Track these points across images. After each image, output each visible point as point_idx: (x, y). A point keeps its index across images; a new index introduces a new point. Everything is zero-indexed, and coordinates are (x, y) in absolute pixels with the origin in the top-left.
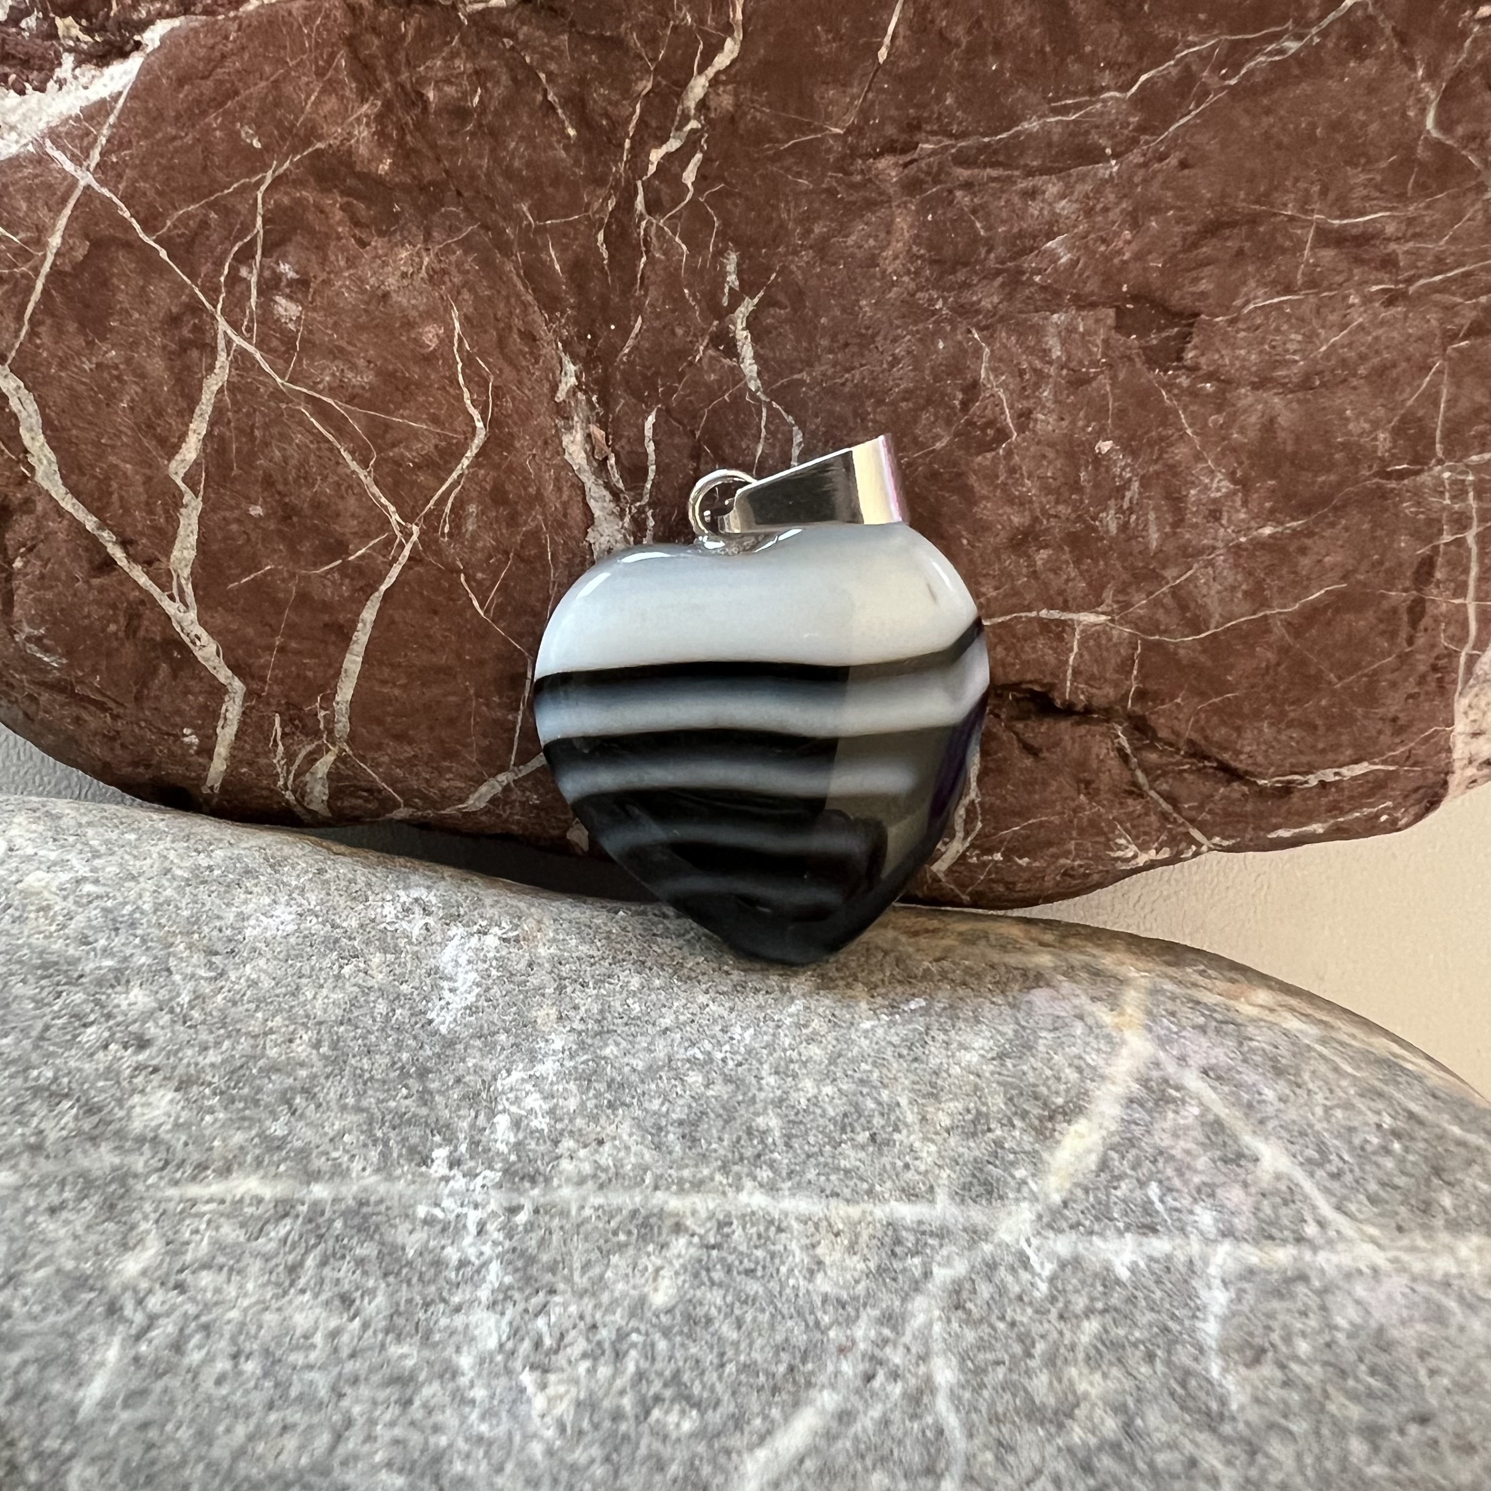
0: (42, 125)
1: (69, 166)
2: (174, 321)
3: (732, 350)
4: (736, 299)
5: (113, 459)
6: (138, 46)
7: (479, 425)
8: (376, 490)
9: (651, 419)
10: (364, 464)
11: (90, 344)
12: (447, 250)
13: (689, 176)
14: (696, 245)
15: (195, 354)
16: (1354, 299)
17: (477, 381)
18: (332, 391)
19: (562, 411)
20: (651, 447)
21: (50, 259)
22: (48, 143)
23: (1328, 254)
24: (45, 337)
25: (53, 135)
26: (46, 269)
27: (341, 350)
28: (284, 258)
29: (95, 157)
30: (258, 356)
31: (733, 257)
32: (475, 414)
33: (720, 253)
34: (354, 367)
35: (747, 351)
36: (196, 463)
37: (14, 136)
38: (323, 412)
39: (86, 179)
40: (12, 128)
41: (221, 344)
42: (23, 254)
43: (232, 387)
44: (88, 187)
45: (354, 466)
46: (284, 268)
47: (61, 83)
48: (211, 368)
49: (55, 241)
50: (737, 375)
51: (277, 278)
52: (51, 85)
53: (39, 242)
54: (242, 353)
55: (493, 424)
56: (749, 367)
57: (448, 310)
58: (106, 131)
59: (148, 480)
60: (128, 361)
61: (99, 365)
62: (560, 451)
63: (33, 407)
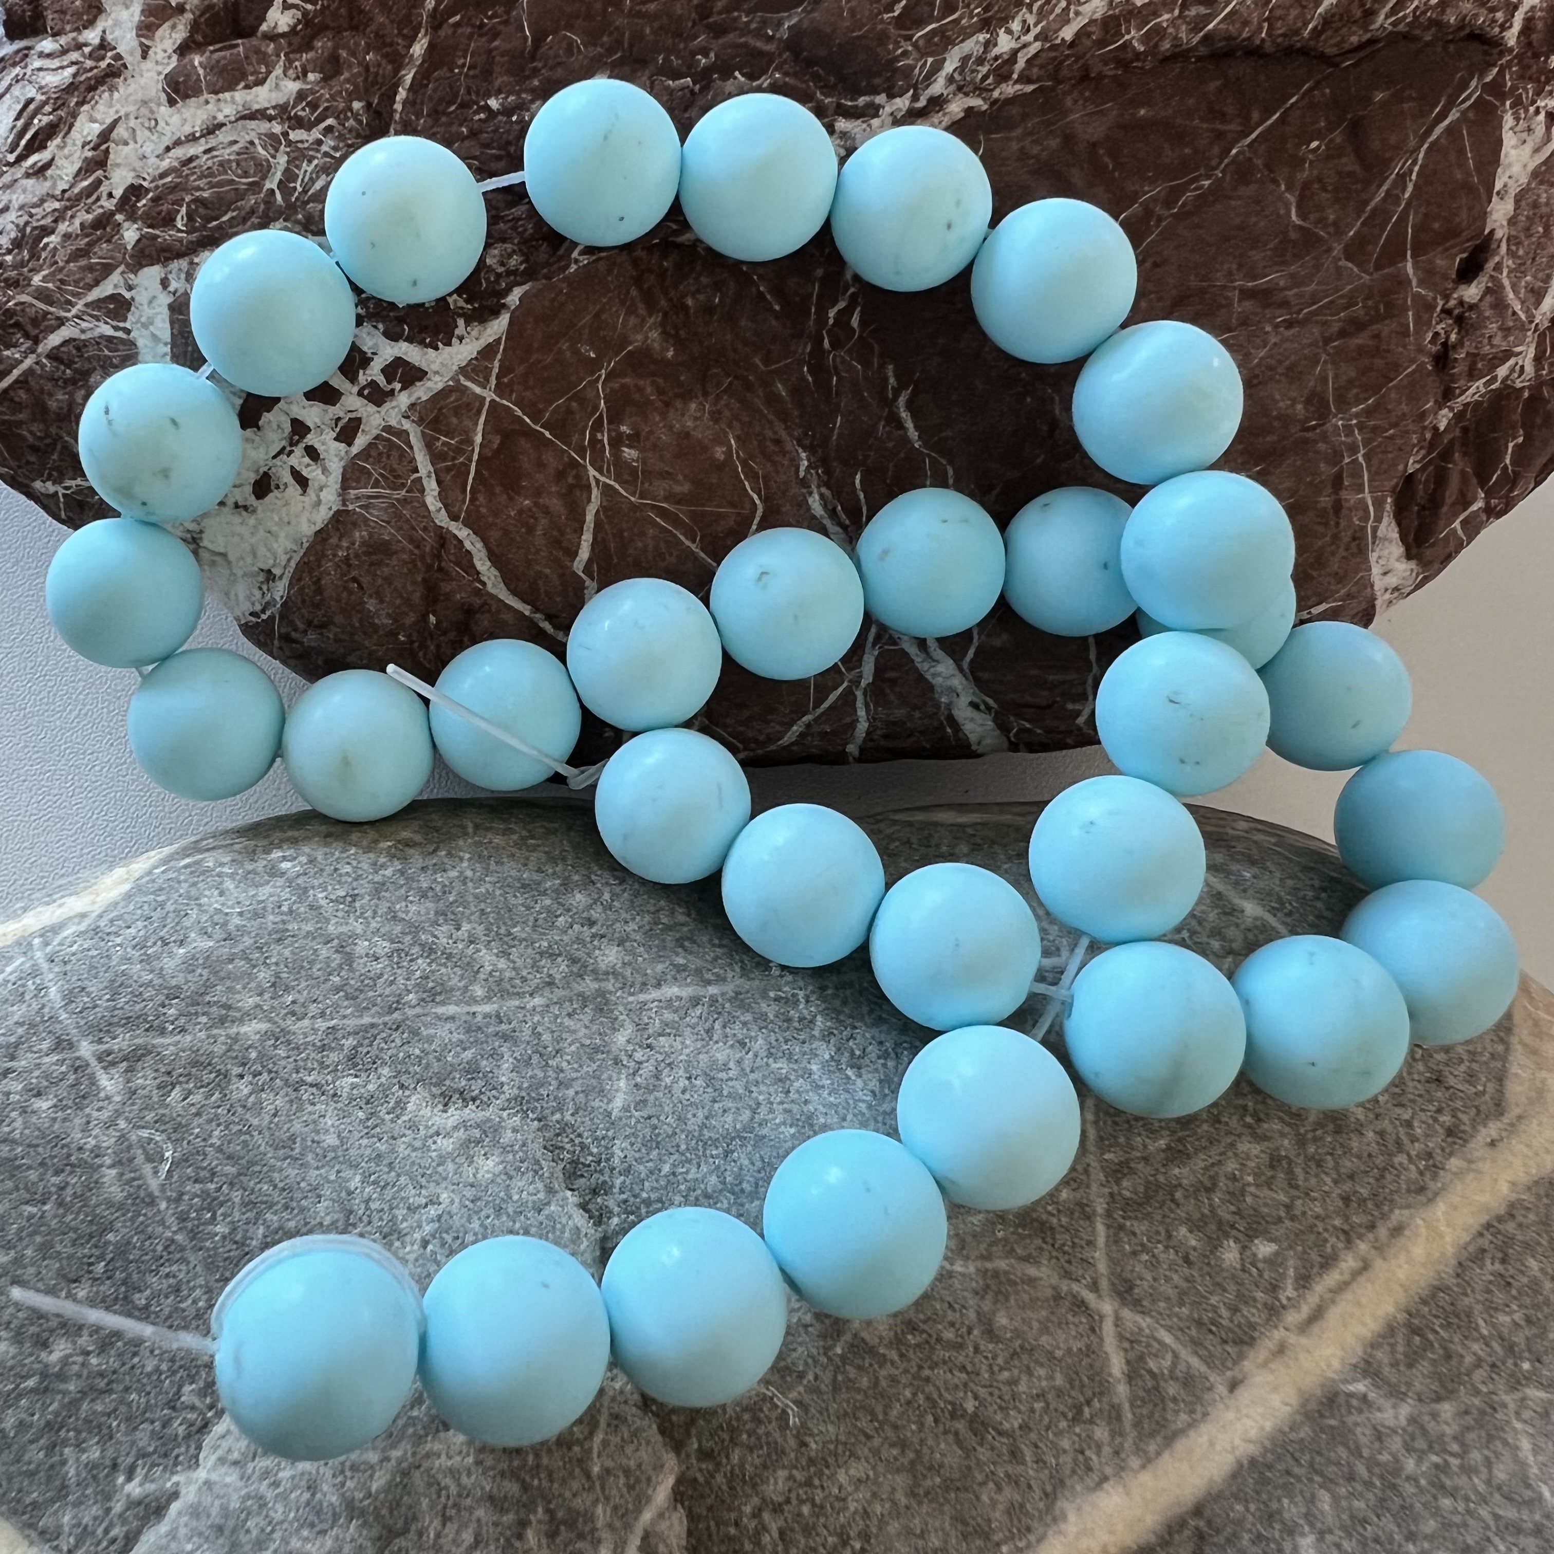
0: (455, 368)
1: (478, 390)
2: (560, 475)
3: (900, 426)
4: (897, 392)
5: (538, 568)
6: (504, 306)
7: (758, 502)
8: (702, 555)
9: (858, 477)
10: (694, 541)
11: (511, 499)
12: (718, 398)
13: (855, 322)
14: (866, 364)
15: (578, 493)
16: (1268, 328)
17: (752, 475)
18: (666, 499)
19: (804, 483)
20: (862, 496)
21: (477, 450)
22: (462, 378)
23: (1248, 305)
24: (481, 499)
25: (462, 370)
26: (475, 457)
27: (668, 473)
28: (621, 422)
29: (493, 381)
30: (617, 486)
31: (891, 367)
32: (755, 497)
33: (882, 366)
34: (677, 482)
35: (910, 425)
36: (590, 560)
37: (437, 378)
38: (663, 513)
39: (489, 395)
40: (437, 373)
41: (593, 483)
42: (459, 451)
43: (603, 509)
44: (492, 401)
45: (688, 543)
46: (624, 428)
47: (461, 339)
48: (589, 500)
49: (478, 439)
50: (906, 440)
51: (620, 435)
52: (455, 340)
53: (470, 442)
54: (606, 485)
55: (766, 500)
56: (913, 434)
57: (726, 435)
58: (496, 364)
59: (561, 576)
60: (536, 504)
61: (520, 512)
62: (809, 509)
63: (480, 545)
